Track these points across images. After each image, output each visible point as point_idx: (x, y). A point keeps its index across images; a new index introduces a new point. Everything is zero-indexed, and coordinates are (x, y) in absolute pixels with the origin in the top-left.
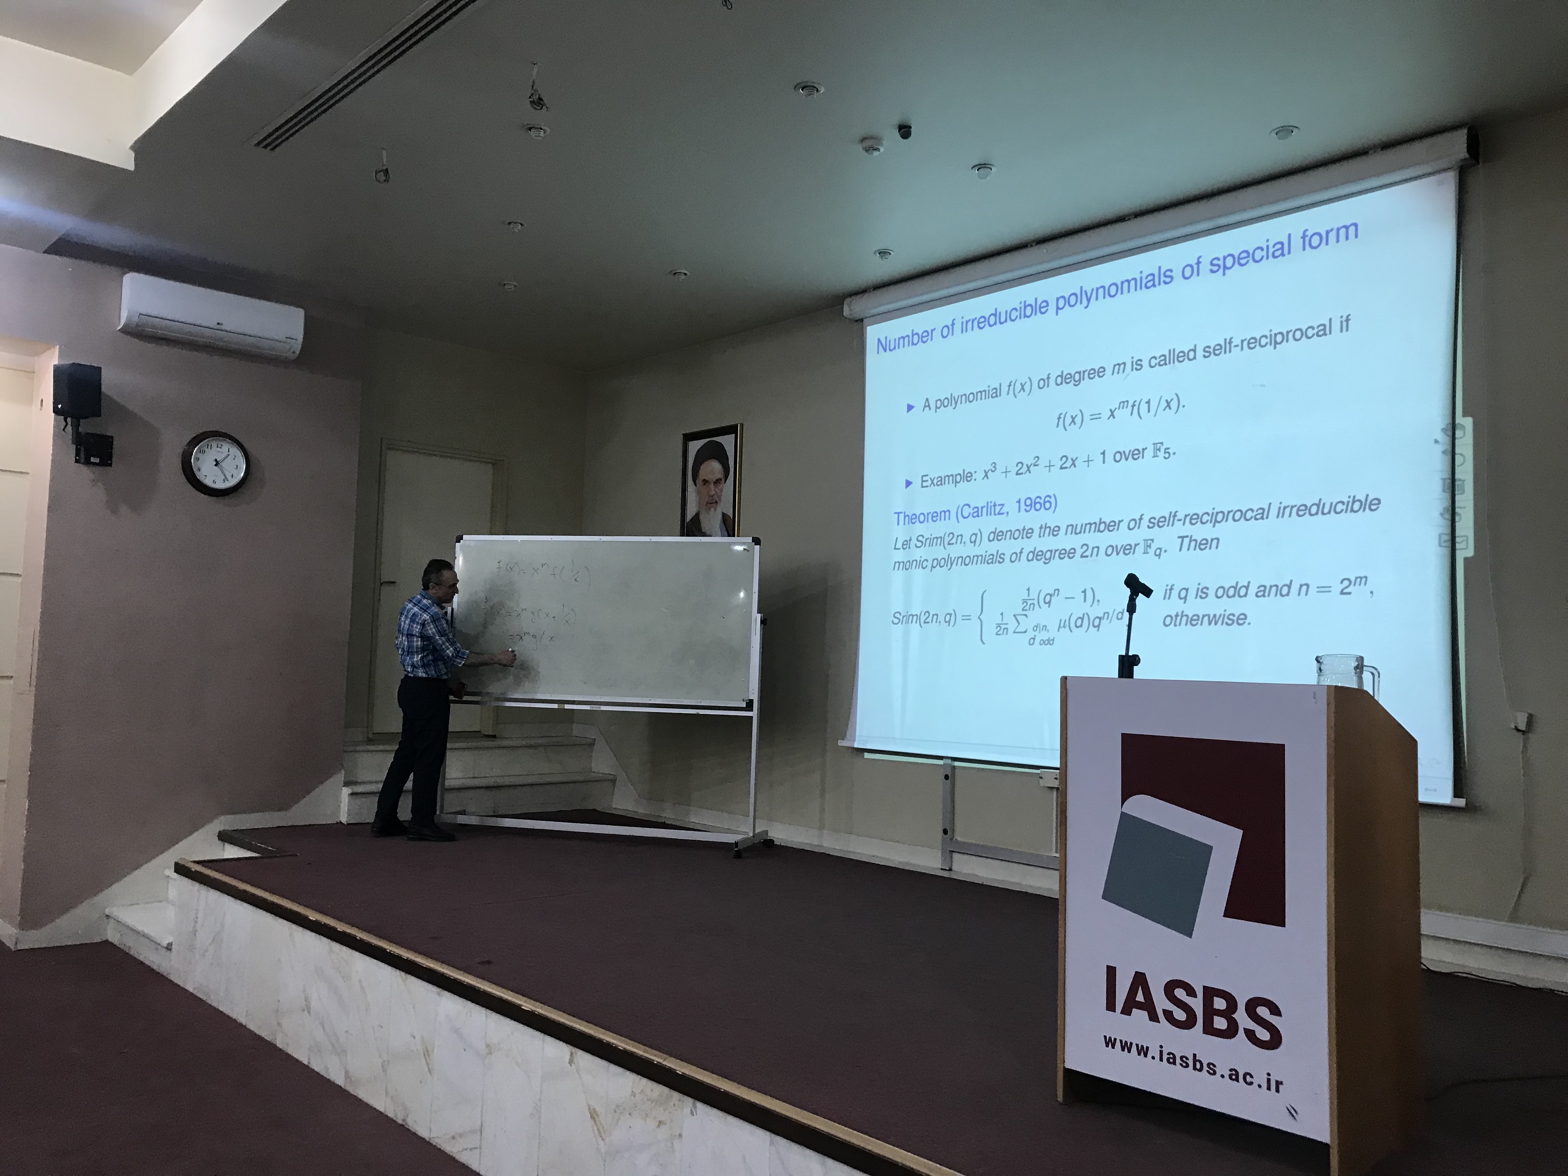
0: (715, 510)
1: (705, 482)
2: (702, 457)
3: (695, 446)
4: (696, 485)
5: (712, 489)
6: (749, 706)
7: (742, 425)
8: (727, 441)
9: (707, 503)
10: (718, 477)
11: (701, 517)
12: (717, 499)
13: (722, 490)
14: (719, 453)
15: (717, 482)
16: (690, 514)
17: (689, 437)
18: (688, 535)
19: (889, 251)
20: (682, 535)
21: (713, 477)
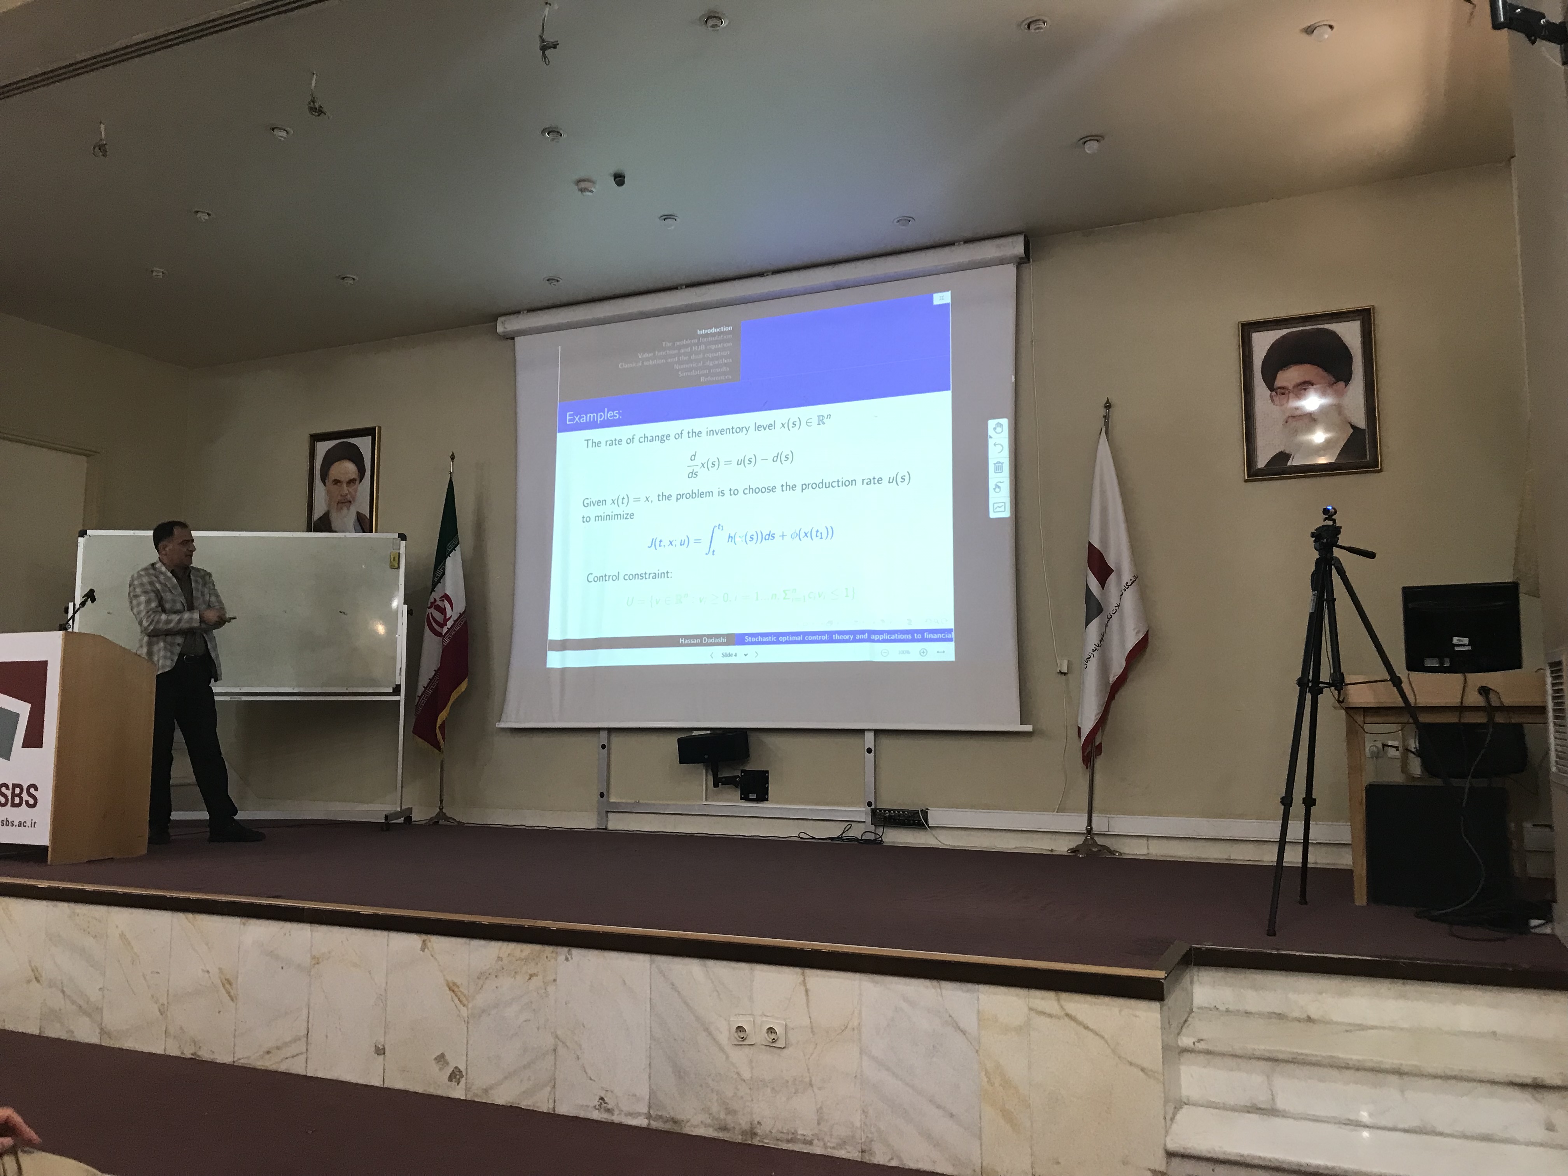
0: (348, 509)
1: (337, 482)
2: (330, 459)
3: (323, 448)
4: (325, 485)
5: (345, 489)
6: (397, 690)
7: (380, 428)
8: (363, 444)
9: (338, 503)
10: (352, 478)
11: (334, 516)
12: (351, 499)
13: (356, 491)
14: (355, 456)
15: (351, 482)
16: (317, 514)
17: (316, 438)
18: (316, 531)
19: (559, 279)
20: (309, 530)
21: (344, 478)
